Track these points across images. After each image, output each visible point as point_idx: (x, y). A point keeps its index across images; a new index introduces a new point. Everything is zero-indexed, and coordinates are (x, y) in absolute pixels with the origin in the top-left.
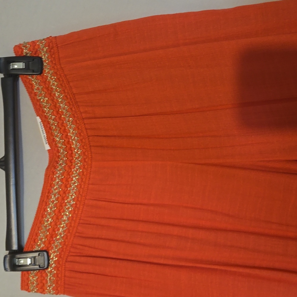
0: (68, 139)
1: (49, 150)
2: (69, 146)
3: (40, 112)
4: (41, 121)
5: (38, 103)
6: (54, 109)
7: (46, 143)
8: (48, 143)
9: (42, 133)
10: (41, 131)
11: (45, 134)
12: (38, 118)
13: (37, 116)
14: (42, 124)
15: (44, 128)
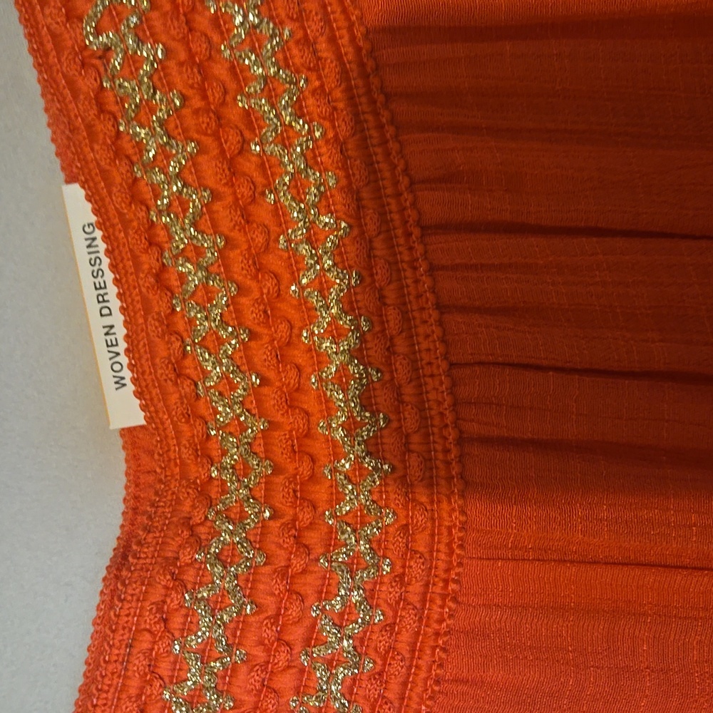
0: (293, 373)
1: (129, 434)
2: (290, 422)
3: (99, 154)
4: (93, 219)
5: (86, 84)
6: (208, 141)
7: (120, 383)
8: (131, 387)
9: (93, 307)
10: (90, 295)
11: (118, 319)
12: (75, 194)
13: (70, 179)
14: (102, 246)
15: (109, 276)
